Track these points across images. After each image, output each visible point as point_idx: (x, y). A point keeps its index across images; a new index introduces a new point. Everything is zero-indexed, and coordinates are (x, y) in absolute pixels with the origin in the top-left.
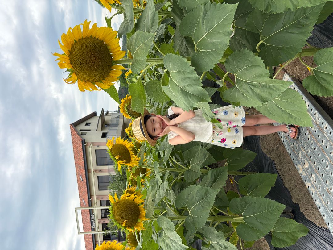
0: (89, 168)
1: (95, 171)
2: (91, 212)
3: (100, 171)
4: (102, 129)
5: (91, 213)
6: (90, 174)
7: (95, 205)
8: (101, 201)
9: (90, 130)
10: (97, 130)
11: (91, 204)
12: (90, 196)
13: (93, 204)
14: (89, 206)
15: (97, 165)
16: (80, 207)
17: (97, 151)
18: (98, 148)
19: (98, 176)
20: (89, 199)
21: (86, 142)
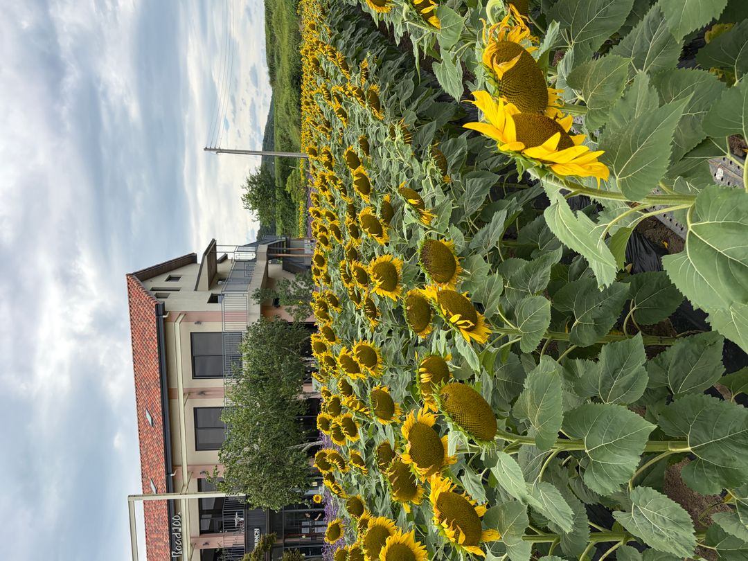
0: (173, 386)
1: (189, 393)
2: (173, 507)
3: (202, 393)
4: (210, 287)
5: (173, 512)
6: (175, 401)
7: (185, 488)
8: (199, 480)
9: (178, 290)
10: (196, 290)
11: (172, 486)
12: (171, 464)
13: (179, 485)
14: (168, 491)
15: (194, 376)
16: (141, 493)
17: (195, 337)
18: (197, 329)
19: (195, 409)
20: (168, 474)
21: (166, 310)
